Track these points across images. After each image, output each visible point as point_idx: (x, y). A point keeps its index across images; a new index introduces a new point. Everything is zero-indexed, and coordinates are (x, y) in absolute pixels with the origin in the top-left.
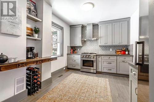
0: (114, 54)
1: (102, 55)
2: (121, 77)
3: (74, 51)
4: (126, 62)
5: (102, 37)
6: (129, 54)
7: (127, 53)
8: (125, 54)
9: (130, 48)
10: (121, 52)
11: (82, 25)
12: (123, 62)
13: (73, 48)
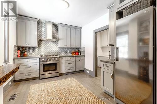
0: (71, 55)
1: (64, 57)
2: (79, 74)
3: (23, 53)
4: (81, 61)
5: (62, 39)
6: (81, 55)
7: (79, 54)
8: (78, 55)
10: (75, 53)
11: (39, 20)
12: (79, 60)
13: (21, 49)
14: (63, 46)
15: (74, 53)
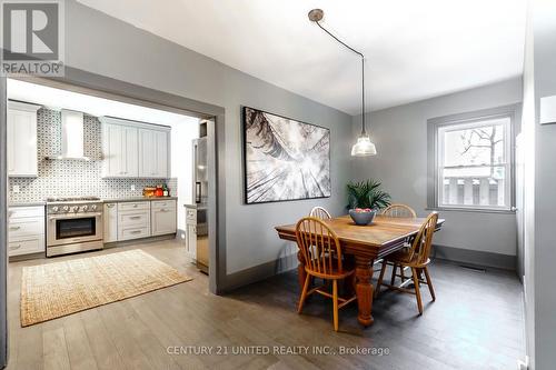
0: (141, 196)
1: (117, 202)
4: (168, 211)
5: (113, 156)
6: (169, 196)
7: (165, 193)
8: (163, 196)
9: (170, 185)
10: (154, 191)
12: (163, 210)
14: (116, 173)
15: (151, 191)
